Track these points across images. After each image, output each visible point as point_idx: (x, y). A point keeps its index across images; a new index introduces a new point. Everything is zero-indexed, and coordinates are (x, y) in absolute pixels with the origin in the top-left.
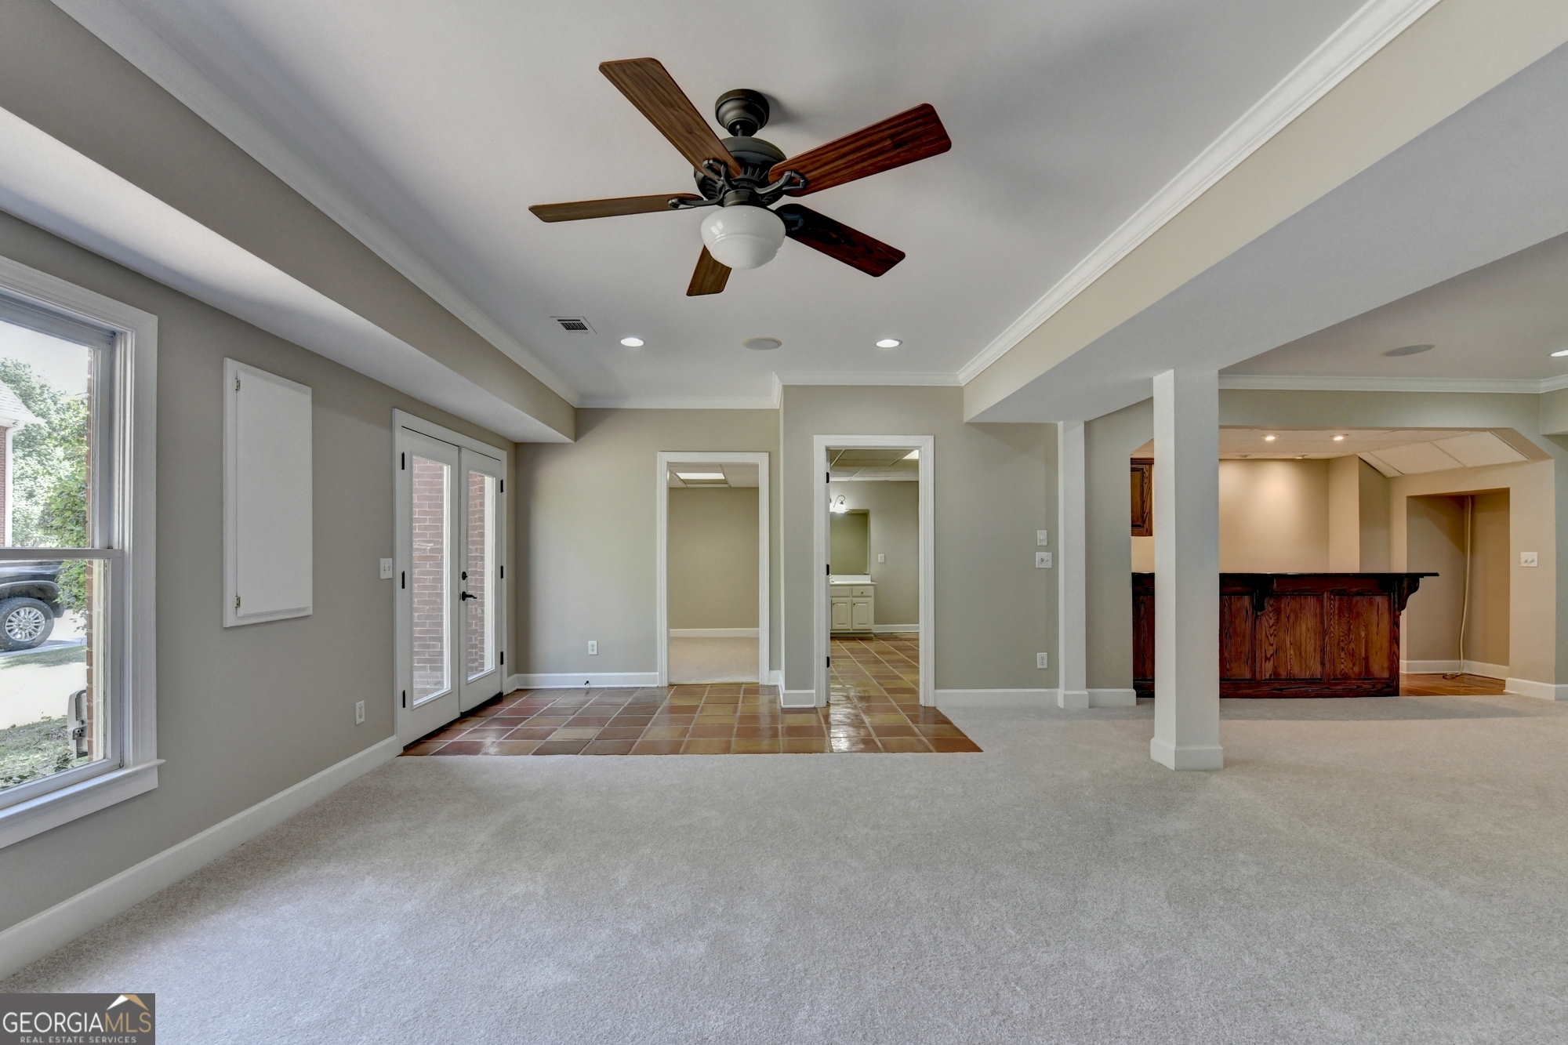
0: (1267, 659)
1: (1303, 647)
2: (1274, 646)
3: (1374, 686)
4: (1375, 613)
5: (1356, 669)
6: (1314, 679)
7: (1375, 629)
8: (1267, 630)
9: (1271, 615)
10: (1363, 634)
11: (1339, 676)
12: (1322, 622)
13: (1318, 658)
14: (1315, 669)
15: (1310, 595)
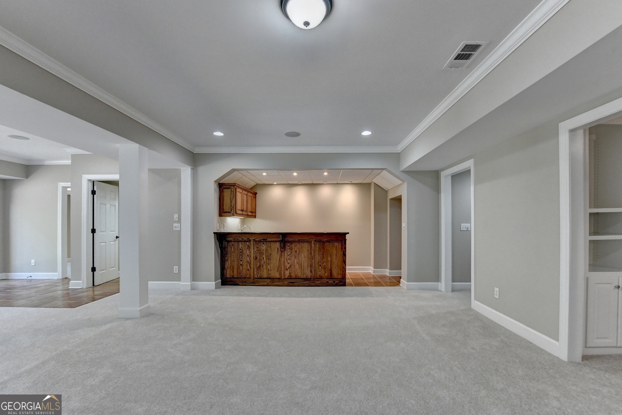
0: (287, 269)
1: (303, 264)
2: (290, 264)
3: (334, 282)
4: (335, 250)
5: (326, 274)
6: (308, 278)
7: (335, 257)
8: (287, 257)
9: (288, 250)
10: (329, 259)
11: (319, 277)
12: (311, 253)
13: (309, 269)
14: (308, 274)
15: (306, 242)
